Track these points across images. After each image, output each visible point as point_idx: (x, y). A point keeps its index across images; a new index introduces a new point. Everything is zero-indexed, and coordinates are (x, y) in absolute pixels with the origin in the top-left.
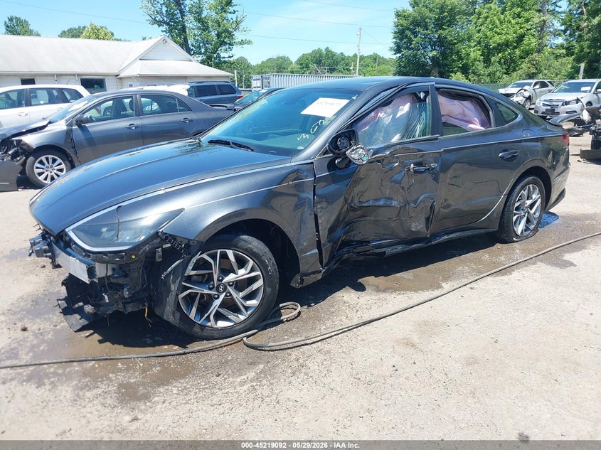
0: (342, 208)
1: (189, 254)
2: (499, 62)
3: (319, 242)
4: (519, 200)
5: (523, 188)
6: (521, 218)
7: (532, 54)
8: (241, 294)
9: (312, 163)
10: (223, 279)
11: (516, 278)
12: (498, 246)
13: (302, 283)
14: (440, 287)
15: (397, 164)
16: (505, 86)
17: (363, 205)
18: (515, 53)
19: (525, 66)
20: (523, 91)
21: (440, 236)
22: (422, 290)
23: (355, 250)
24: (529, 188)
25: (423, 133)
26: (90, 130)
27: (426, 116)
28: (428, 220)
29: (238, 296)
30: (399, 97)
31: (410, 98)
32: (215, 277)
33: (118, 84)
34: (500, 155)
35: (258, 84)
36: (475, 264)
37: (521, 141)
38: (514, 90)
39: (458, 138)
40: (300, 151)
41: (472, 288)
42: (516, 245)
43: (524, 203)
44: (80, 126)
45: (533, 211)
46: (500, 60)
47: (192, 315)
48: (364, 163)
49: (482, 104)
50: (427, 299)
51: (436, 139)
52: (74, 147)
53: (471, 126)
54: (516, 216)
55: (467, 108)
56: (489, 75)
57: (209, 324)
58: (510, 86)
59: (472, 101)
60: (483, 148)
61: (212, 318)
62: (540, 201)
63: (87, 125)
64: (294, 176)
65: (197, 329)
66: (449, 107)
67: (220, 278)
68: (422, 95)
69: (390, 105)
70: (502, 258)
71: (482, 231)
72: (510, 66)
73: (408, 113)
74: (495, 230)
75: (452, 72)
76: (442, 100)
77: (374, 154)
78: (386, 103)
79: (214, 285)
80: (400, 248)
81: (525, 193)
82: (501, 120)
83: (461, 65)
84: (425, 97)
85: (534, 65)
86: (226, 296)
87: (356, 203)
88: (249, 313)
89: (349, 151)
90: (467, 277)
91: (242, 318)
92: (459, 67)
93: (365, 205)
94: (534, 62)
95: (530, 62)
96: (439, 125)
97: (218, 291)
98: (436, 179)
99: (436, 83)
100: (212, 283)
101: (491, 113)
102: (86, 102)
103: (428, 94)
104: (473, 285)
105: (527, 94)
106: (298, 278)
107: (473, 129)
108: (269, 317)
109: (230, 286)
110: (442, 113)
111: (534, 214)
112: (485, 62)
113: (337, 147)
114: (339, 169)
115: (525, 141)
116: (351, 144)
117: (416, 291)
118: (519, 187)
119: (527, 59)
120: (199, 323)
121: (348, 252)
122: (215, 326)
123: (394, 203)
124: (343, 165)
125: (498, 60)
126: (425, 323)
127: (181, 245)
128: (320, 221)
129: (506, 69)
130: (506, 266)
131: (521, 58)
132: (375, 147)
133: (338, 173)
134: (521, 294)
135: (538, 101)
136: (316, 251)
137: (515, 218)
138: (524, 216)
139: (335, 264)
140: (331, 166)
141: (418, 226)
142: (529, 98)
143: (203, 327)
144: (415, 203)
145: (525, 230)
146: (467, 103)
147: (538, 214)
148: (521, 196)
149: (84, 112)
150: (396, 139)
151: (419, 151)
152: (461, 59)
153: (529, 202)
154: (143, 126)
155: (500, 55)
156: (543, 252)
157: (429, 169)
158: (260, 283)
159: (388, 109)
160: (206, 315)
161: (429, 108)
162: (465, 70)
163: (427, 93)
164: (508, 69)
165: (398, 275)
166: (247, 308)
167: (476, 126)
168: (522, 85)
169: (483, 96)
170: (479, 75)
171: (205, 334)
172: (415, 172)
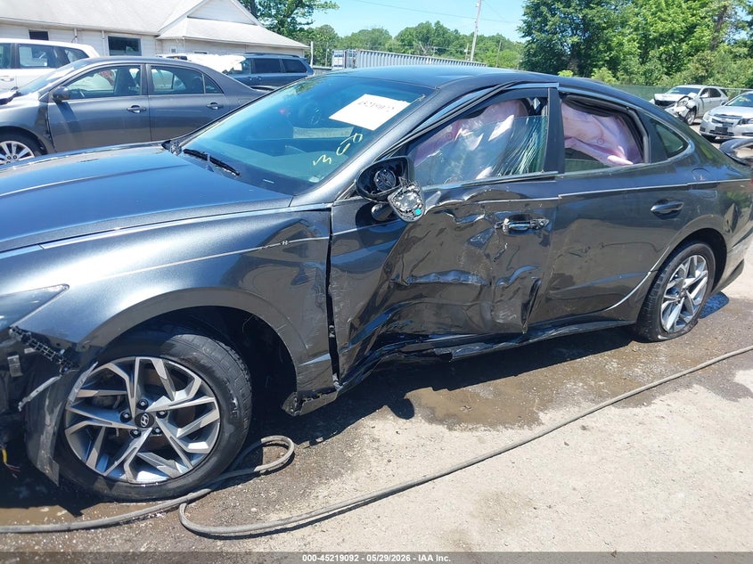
0: (380, 287)
1: (76, 365)
2: (659, 58)
3: (333, 342)
4: (674, 278)
5: (683, 261)
6: (675, 305)
7: (703, 51)
8: (180, 432)
9: (329, 209)
10: (146, 406)
11: (658, 413)
12: (634, 346)
13: (299, 407)
14: (533, 420)
15: (482, 217)
16: (663, 90)
17: (418, 281)
18: (681, 48)
19: (692, 66)
20: (686, 99)
21: (544, 330)
22: (504, 423)
23: (403, 350)
24: (692, 260)
25: (532, 168)
26: (73, 109)
27: (539, 137)
28: (526, 307)
29: (174, 434)
30: (498, 103)
31: (516, 107)
32: (133, 402)
33: (157, 47)
34: (654, 208)
35: (340, 61)
36: (595, 377)
37: (688, 188)
38: (676, 97)
39: (587, 178)
40: (311, 186)
41: (584, 428)
42: (661, 347)
43: (681, 283)
44: (59, 103)
45: (692, 296)
46: (661, 55)
47: (92, 461)
48: (416, 219)
49: (634, 123)
50: (510, 444)
51: (552, 178)
52: (48, 132)
53: (612, 158)
54: (667, 303)
55: (608, 129)
56: (645, 74)
57: (123, 477)
58: (671, 91)
59: (617, 118)
60: (627, 196)
61: (127, 467)
62: (705, 279)
63: (70, 102)
64: (294, 231)
65: (100, 486)
66: (578, 125)
67: (143, 404)
68: (536, 104)
69: (482, 116)
70: (638, 371)
71: (611, 324)
72: (673, 64)
73: (508, 133)
74: (633, 322)
75: (596, 66)
76: (569, 114)
77: (442, 199)
78: (474, 112)
79: (130, 414)
80: (476, 349)
81: (684, 268)
82: (661, 151)
83: (608, 58)
84: (541, 107)
85: (704, 66)
86: (153, 432)
87: (406, 279)
88: (194, 462)
89: (393, 195)
90: (578, 404)
91: (181, 469)
92: (606, 61)
93: (422, 280)
94: (705, 62)
95: (699, 61)
96: (559, 153)
97: (138, 423)
98: (545, 242)
99: (561, 85)
100: (127, 411)
101: (645, 139)
102: (73, 69)
103: (546, 104)
104: (586, 421)
105: (691, 104)
106: (293, 398)
107: (615, 164)
108: (235, 466)
109: (160, 416)
110: (567, 133)
111: (695, 299)
112: (641, 56)
113: (372, 187)
114: (378, 222)
115: (695, 187)
116: (398, 183)
117: (493, 424)
118: (676, 259)
119: (696, 57)
120: (105, 474)
121: (389, 352)
122: (134, 481)
123: (472, 280)
124: (384, 216)
125: (658, 55)
126: (498, 498)
127: (58, 350)
128: (336, 309)
129: (667, 68)
130: (643, 388)
131: (689, 55)
132: (446, 186)
133: (374, 229)
134: (663, 448)
135: (706, 115)
136: (327, 357)
137: (664, 306)
138: (679, 302)
139: (364, 373)
140: (363, 216)
141: (508, 315)
142: (694, 110)
143: (111, 482)
144: (507, 280)
145: (678, 323)
146: (608, 122)
147: (699, 300)
148: (677, 273)
149: (67, 83)
150: (484, 175)
151: (523, 196)
152: (610, 49)
153: (689, 282)
154: (150, 110)
155: (662, 48)
156: (703, 365)
157: (534, 228)
158: (214, 416)
159: (477, 123)
160: (116, 463)
161: (545, 126)
162: (613, 65)
163: (543, 101)
164: (671, 67)
165: (470, 388)
166: (190, 456)
167: (620, 159)
168: (686, 91)
169: (635, 111)
170: (632, 73)
171: (115, 492)
172: (511, 231)
